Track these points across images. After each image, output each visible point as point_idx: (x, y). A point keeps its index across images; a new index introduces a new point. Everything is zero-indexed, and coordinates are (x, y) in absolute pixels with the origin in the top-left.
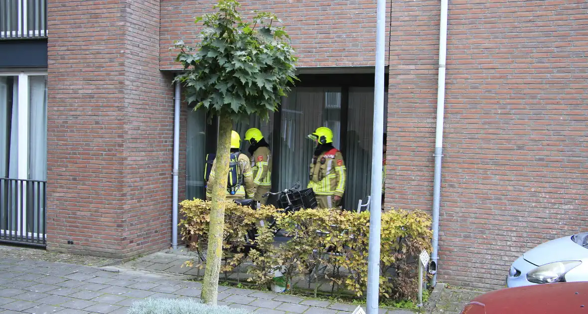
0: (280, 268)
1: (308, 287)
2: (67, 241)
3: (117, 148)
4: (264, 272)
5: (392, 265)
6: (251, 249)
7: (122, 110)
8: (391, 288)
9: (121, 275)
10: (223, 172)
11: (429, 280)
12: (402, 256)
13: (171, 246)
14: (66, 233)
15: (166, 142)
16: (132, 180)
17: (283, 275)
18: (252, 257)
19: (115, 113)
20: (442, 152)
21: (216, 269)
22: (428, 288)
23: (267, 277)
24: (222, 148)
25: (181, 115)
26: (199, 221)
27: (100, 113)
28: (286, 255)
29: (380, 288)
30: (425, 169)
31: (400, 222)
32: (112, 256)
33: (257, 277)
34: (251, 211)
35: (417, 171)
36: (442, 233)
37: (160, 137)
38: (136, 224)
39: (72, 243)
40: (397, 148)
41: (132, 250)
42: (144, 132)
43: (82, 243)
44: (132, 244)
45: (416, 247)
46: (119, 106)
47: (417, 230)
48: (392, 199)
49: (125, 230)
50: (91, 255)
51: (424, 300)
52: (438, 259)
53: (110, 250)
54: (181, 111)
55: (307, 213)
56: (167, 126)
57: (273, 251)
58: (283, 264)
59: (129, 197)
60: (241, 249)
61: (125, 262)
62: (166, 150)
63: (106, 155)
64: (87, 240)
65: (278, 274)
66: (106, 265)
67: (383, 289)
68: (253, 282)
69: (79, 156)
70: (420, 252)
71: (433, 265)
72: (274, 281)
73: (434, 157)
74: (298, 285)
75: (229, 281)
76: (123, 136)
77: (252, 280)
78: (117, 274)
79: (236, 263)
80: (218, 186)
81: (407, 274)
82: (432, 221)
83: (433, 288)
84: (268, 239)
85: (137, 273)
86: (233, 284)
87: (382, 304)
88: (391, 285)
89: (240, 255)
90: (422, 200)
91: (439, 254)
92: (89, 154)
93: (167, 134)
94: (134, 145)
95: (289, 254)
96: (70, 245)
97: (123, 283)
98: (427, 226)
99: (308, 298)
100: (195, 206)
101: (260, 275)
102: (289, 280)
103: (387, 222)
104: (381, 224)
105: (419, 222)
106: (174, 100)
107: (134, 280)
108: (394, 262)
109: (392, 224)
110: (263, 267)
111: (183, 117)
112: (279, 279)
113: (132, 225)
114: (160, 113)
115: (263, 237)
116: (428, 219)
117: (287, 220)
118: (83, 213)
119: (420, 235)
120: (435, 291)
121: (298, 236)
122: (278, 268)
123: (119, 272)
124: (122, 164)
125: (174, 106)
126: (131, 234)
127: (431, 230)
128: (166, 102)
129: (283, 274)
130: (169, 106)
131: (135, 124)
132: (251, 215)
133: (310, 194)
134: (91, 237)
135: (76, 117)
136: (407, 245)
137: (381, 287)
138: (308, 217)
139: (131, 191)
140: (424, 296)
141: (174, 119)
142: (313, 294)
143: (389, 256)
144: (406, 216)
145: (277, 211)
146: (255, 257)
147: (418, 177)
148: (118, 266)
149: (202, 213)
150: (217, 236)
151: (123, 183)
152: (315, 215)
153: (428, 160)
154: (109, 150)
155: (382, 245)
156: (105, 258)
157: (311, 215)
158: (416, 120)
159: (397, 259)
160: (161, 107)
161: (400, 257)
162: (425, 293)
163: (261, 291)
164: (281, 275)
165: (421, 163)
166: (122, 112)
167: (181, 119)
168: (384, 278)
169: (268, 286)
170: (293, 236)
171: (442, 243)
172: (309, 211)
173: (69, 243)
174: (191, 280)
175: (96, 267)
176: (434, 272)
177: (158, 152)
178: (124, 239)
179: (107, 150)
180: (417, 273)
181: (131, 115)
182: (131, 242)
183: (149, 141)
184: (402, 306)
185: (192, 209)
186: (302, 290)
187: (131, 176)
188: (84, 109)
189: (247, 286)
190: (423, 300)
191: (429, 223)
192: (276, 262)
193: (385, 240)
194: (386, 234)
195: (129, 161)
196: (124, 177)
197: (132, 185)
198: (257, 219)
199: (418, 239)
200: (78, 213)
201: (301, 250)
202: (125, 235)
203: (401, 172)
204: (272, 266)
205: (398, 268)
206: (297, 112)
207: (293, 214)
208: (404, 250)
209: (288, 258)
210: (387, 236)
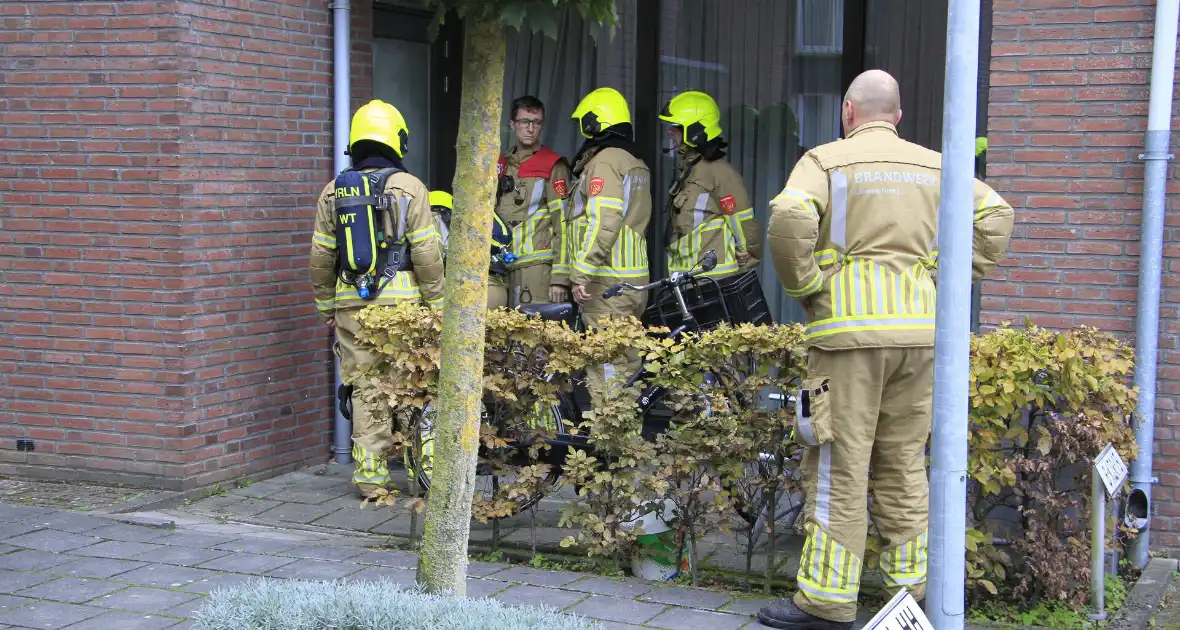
0: (659, 508)
1: (745, 567)
2: (14, 441)
3: (161, 155)
4: (610, 519)
5: (1007, 492)
6: (571, 449)
7: (171, 37)
8: (1004, 566)
9: (180, 534)
10: (480, 192)
11: (1126, 543)
12: (1037, 465)
13: (332, 454)
14: (12, 417)
15: (310, 140)
16: (209, 252)
17: (667, 529)
18: (573, 472)
19: (147, 49)
20: (1170, 147)
21: (463, 486)
22: (1122, 572)
23: (617, 533)
24: (474, 118)
25: (352, 59)
26: (411, 366)
27: (103, 47)
28: (675, 467)
29: (969, 564)
30: (1110, 201)
31: (1032, 360)
32: (150, 482)
33: (589, 532)
34: (569, 335)
35: (1084, 209)
36: (1169, 402)
37: (292, 125)
38: (223, 388)
39: (30, 446)
40: (1021, 140)
41: (212, 466)
42: (240, 109)
43: (60, 447)
44: (214, 447)
45: (1082, 438)
46: (164, 24)
47: (1087, 384)
48: (1003, 300)
49: (192, 404)
50: (89, 482)
51: (1111, 606)
52: (1153, 484)
53: (146, 467)
54: (354, 47)
55: (741, 336)
56: (310, 91)
57: (638, 456)
58: (669, 494)
59: (200, 306)
60: (541, 451)
61: (193, 501)
62: (310, 165)
63: (125, 177)
64: (74, 436)
65: (651, 525)
66: (134, 510)
67: (979, 567)
68: (577, 552)
69: (43, 182)
70: (1094, 452)
71: (1136, 502)
72: (641, 546)
73: (1143, 162)
74: (713, 561)
75: (507, 551)
76: (176, 118)
77: (573, 543)
78: (166, 532)
79: (525, 491)
80: (465, 235)
81: (1053, 521)
82: (1133, 360)
83: (1138, 574)
84: (620, 418)
85: (229, 529)
86: (517, 556)
87: (976, 613)
88: (1004, 556)
89: (540, 471)
90: (1101, 298)
91: (1156, 469)
92: (73, 175)
93: (311, 115)
94: (212, 147)
95: (686, 462)
96: (24, 454)
97: (186, 556)
98: (1117, 375)
99: (746, 595)
100: (398, 323)
101: (600, 528)
102: (689, 543)
103: (989, 361)
104: (971, 366)
105: (1093, 359)
106: (332, 11)
107: (218, 546)
108: (1012, 483)
109: (1004, 364)
110: (608, 505)
111: (362, 65)
112: (656, 540)
113: (211, 389)
114: (291, 51)
115: (606, 410)
116: (1120, 355)
117: (678, 359)
118: (63, 356)
119: (1096, 399)
120: (1145, 581)
121: (714, 409)
122: (652, 507)
123: (172, 525)
124: (177, 203)
125: (332, 32)
126: (211, 415)
127: (1130, 386)
128: (307, 16)
129: (669, 524)
130: (315, 30)
131: (213, 80)
132: (571, 347)
133: (748, 289)
134: (88, 426)
135: (29, 60)
136: (1054, 432)
137: (971, 561)
138: (744, 349)
139: (206, 287)
140: (1109, 595)
141: (332, 69)
142: (761, 587)
143: (994, 465)
144: (1051, 344)
145: (651, 335)
146: (583, 474)
147: (1090, 229)
148: (173, 512)
149: (419, 343)
150: (464, 387)
151: (182, 261)
152: (764, 343)
153: (1123, 172)
154: (136, 164)
155: (974, 430)
156: (132, 491)
157: (753, 343)
158: (1084, 47)
159: (1023, 475)
160: (292, 33)
161: (1030, 465)
162: (1110, 585)
163: (603, 577)
164: (662, 528)
165: (1098, 184)
166: (172, 45)
167: (353, 71)
168: (981, 534)
169: (625, 559)
170: (698, 410)
171: (1166, 432)
172: (746, 329)
173: (21, 445)
174: (389, 547)
175: (103, 513)
176: (1141, 522)
177: (287, 172)
178: (190, 431)
179: (129, 163)
180: (1088, 520)
181: (199, 54)
182: (211, 441)
183: (259, 136)
184: (1040, 622)
185: (390, 332)
186: (726, 576)
187: (205, 240)
188: (51, 36)
189: (561, 562)
190: (1106, 606)
191: (1123, 366)
192: (646, 488)
193: (981, 416)
194: (985, 398)
195: (198, 194)
196: (185, 243)
197: (211, 270)
198: (588, 358)
199: (1091, 413)
200: (49, 356)
201: (723, 448)
202: (191, 420)
203: (1033, 213)
204: (635, 500)
205: (1027, 501)
206: (708, 66)
207: (695, 341)
208: (1044, 448)
209: (685, 476)
210: (990, 403)
